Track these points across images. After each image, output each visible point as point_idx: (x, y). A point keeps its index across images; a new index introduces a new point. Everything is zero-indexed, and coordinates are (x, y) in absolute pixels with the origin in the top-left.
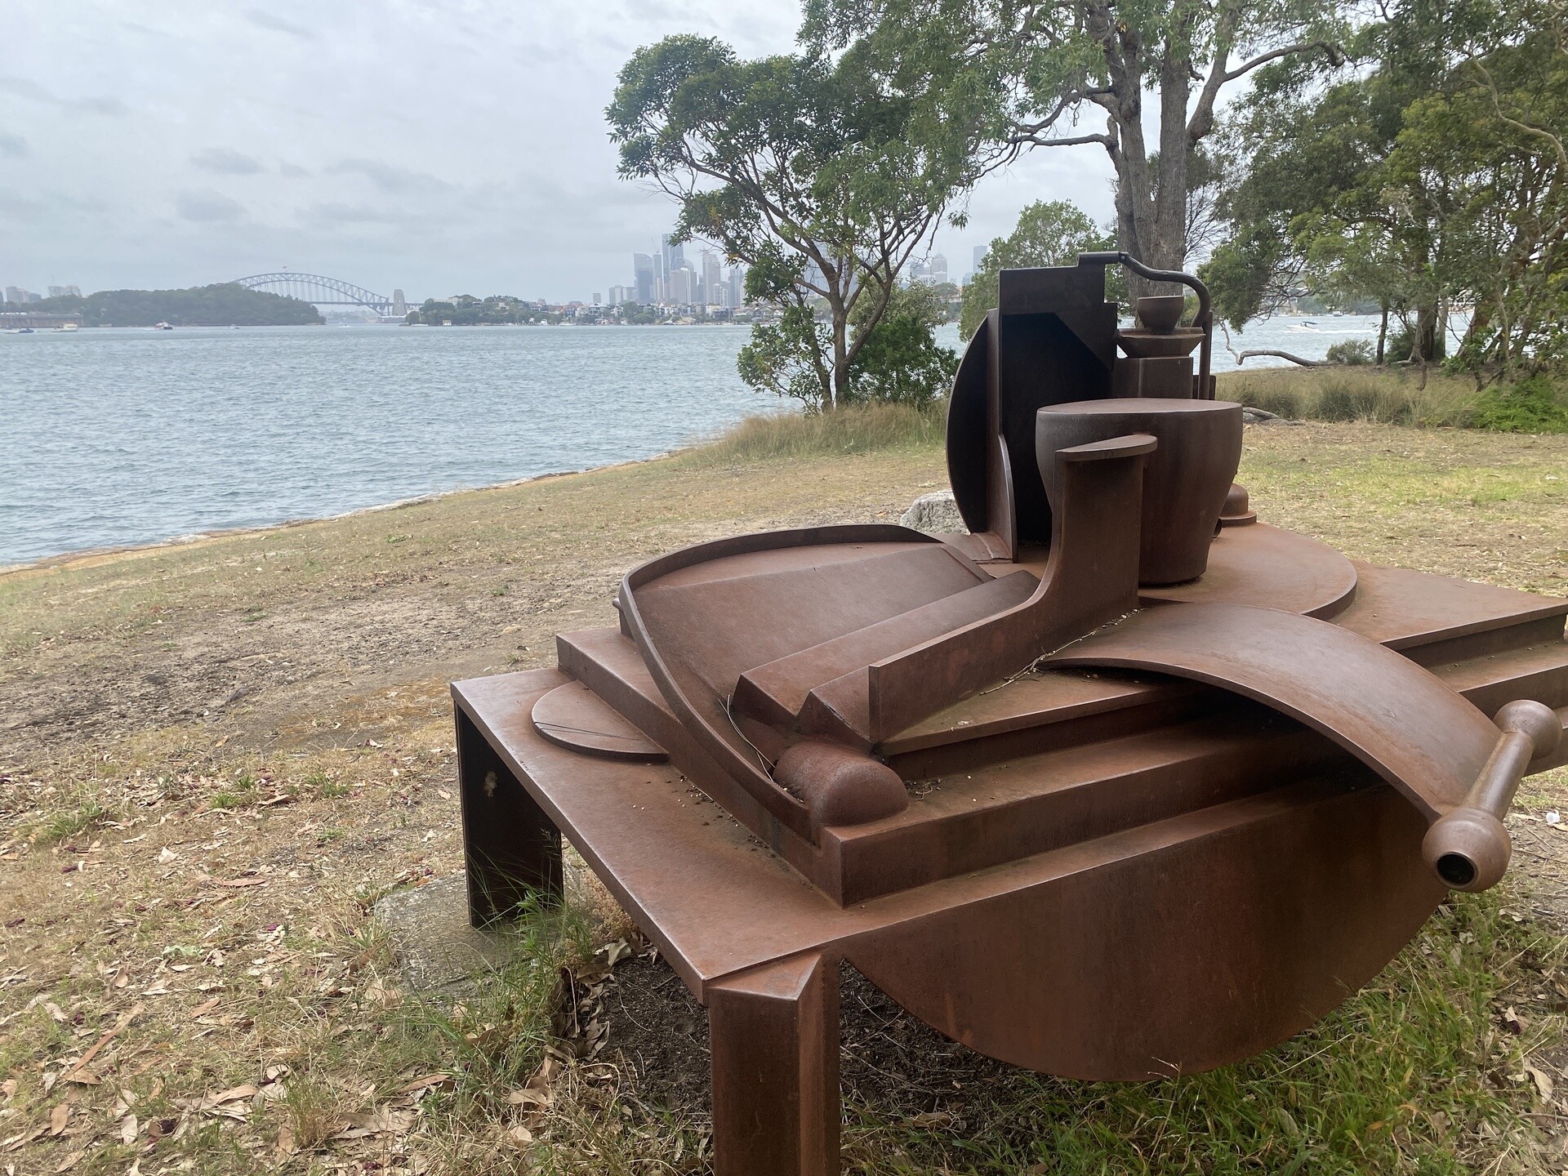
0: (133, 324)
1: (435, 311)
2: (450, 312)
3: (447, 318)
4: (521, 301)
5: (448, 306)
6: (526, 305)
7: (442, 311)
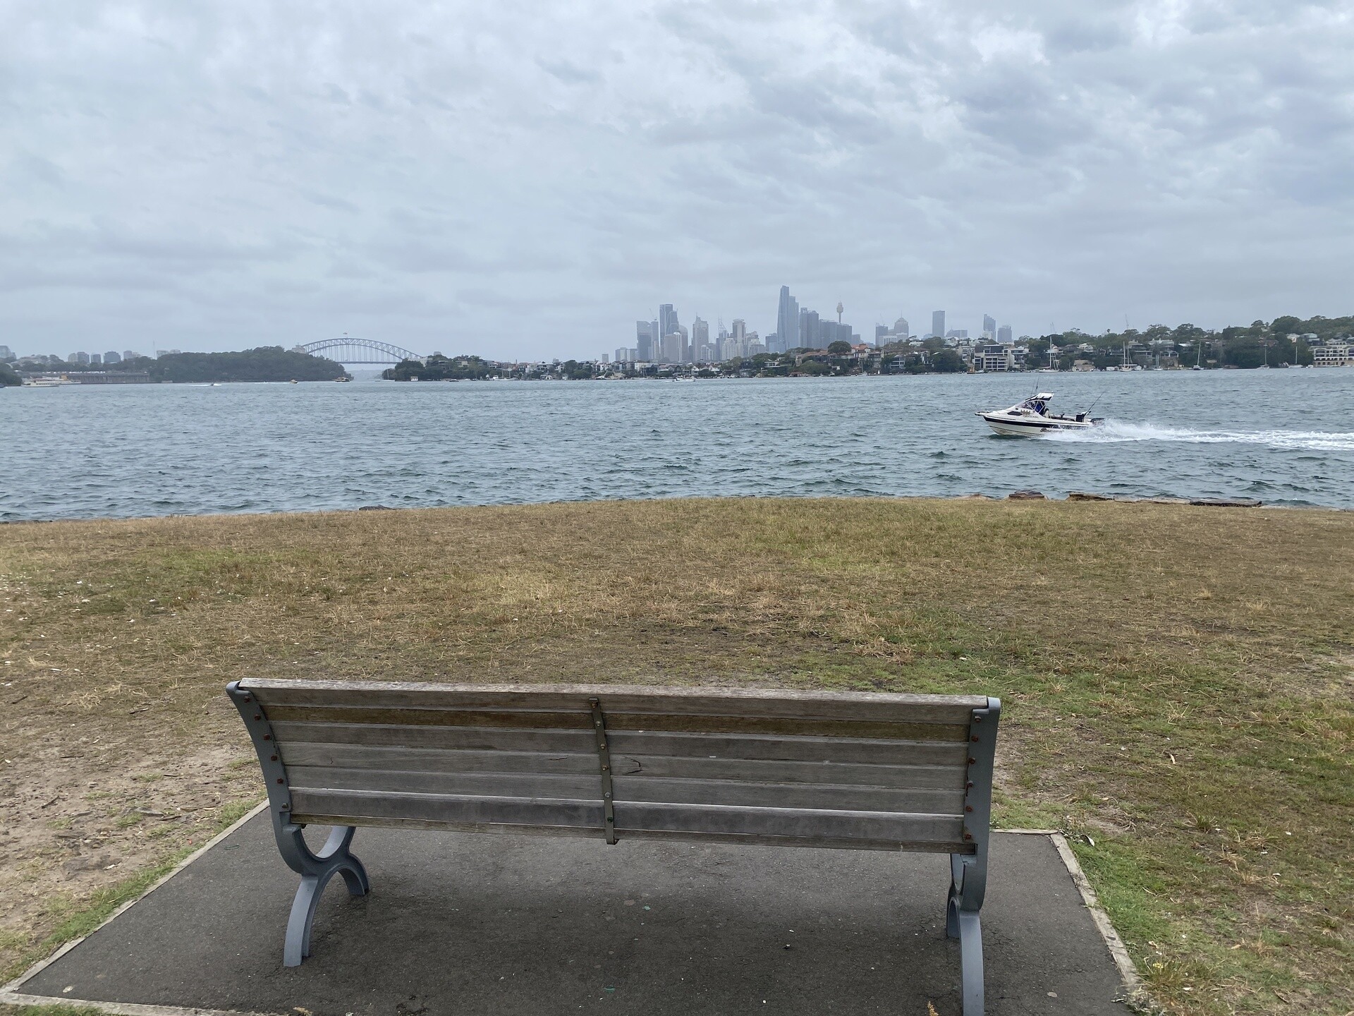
0: (190, 380)
1: (405, 369)
2: (417, 369)
3: (414, 374)
4: (481, 360)
5: (418, 364)
6: (485, 363)
7: (412, 368)
